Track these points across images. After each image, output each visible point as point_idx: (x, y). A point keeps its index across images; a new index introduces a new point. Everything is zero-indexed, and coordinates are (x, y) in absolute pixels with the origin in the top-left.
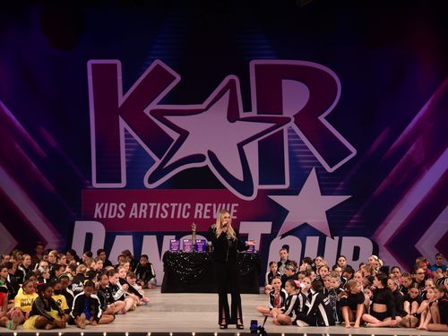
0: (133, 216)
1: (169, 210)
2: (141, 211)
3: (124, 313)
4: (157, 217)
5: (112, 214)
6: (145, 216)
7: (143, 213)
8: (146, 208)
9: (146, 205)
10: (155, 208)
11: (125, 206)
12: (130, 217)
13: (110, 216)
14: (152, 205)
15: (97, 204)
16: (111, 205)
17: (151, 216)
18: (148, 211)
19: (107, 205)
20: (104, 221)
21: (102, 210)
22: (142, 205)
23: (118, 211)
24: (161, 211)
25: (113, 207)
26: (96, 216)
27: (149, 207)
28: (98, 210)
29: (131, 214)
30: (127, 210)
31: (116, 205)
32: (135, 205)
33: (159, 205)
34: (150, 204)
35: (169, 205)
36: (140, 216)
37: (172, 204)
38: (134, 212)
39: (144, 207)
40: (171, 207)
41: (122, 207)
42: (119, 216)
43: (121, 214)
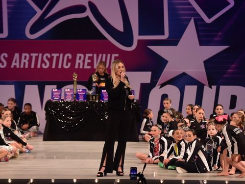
0: (15, 66)
1: (51, 60)
2: (23, 61)
3: (7, 160)
4: (39, 66)
6: (27, 66)
7: (25, 63)
8: (28, 58)
9: (28, 55)
10: (37, 58)
11: (6, 56)
12: (12, 67)
14: (34, 55)
17: (33, 66)
18: (30, 61)
22: (24, 55)
23: (0, 61)
24: (43, 61)
27: (31, 58)
29: (13, 64)
30: (9, 60)
32: (17, 55)
33: (40, 55)
34: (32, 54)
35: (51, 55)
36: (22, 67)
37: (53, 55)
38: (16, 62)
39: (25, 58)
40: (52, 57)
41: (4, 57)
42: (1, 66)
43: (3, 64)
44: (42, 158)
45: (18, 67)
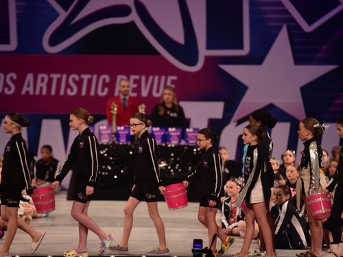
0: (27, 92)
1: (79, 84)
2: (39, 84)
4: (62, 93)
6: (44, 92)
7: (41, 89)
8: (46, 81)
9: (46, 76)
10: (59, 80)
11: (15, 76)
12: (23, 92)
14: (55, 76)
17: (53, 92)
18: (49, 85)
22: (40, 76)
23: (6, 85)
24: (68, 86)
27: (50, 80)
29: (25, 89)
30: (19, 83)
31: (2, 76)
32: (30, 77)
33: (65, 76)
34: (52, 75)
35: (80, 76)
36: (37, 92)
37: (83, 76)
38: (28, 86)
39: (43, 80)
40: (81, 80)
41: (11, 78)
42: (7, 92)
43: (10, 89)
44: (66, 225)
45: (31, 93)
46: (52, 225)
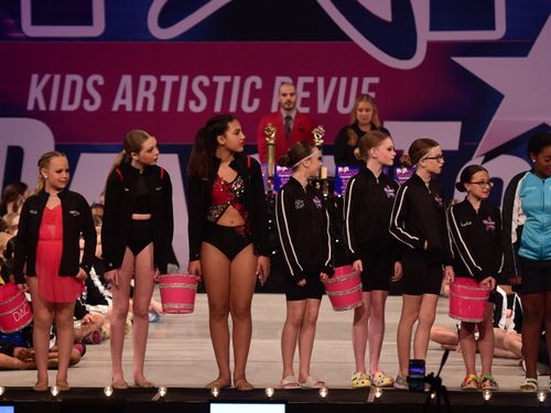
0: (122, 107)
1: (210, 92)
2: (142, 93)
3: (98, 343)
4: (181, 108)
5: (71, 102)
6: (150, 108)
7: (146, 100)
8: (153, 88)
9: (153, 80)
10: (176, 86)
11: (101, 80)
12: (115, 108)
13: (66, 107)
14: (169, 80)
15: (35, 77)
16: (70, 78)
17: (165, 107)
18: (159, 95)
19: (57, 78)
20: (53, 119)
21: (47, 92)
22: (144, 79)
23: (86, 95)
24: (190, 96)
25: (74, 83)
26: (30, 106)
27: (161, 86)
28: (35, 92)
29: (118, 102)
30: (108, 92)
31: (79, 79)
32: (126, 80)
33: (185, 79)
34: (163, 78)
35: (211, 79)
36: (139, 108)
37: (216, 79)
38: (124, 97)
39: (148, 86)
40: (214, 86)
41: (95, 84)
42: (88, 107)
43: (92, 102)
44: (189, 335)
45: (129, 108)
46: (168, 336)
